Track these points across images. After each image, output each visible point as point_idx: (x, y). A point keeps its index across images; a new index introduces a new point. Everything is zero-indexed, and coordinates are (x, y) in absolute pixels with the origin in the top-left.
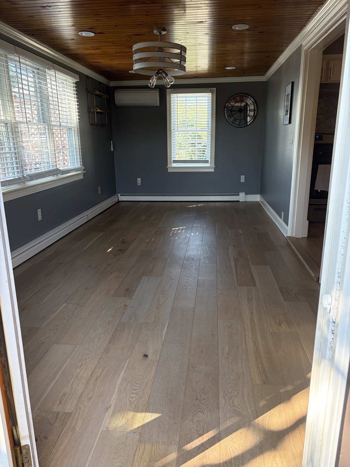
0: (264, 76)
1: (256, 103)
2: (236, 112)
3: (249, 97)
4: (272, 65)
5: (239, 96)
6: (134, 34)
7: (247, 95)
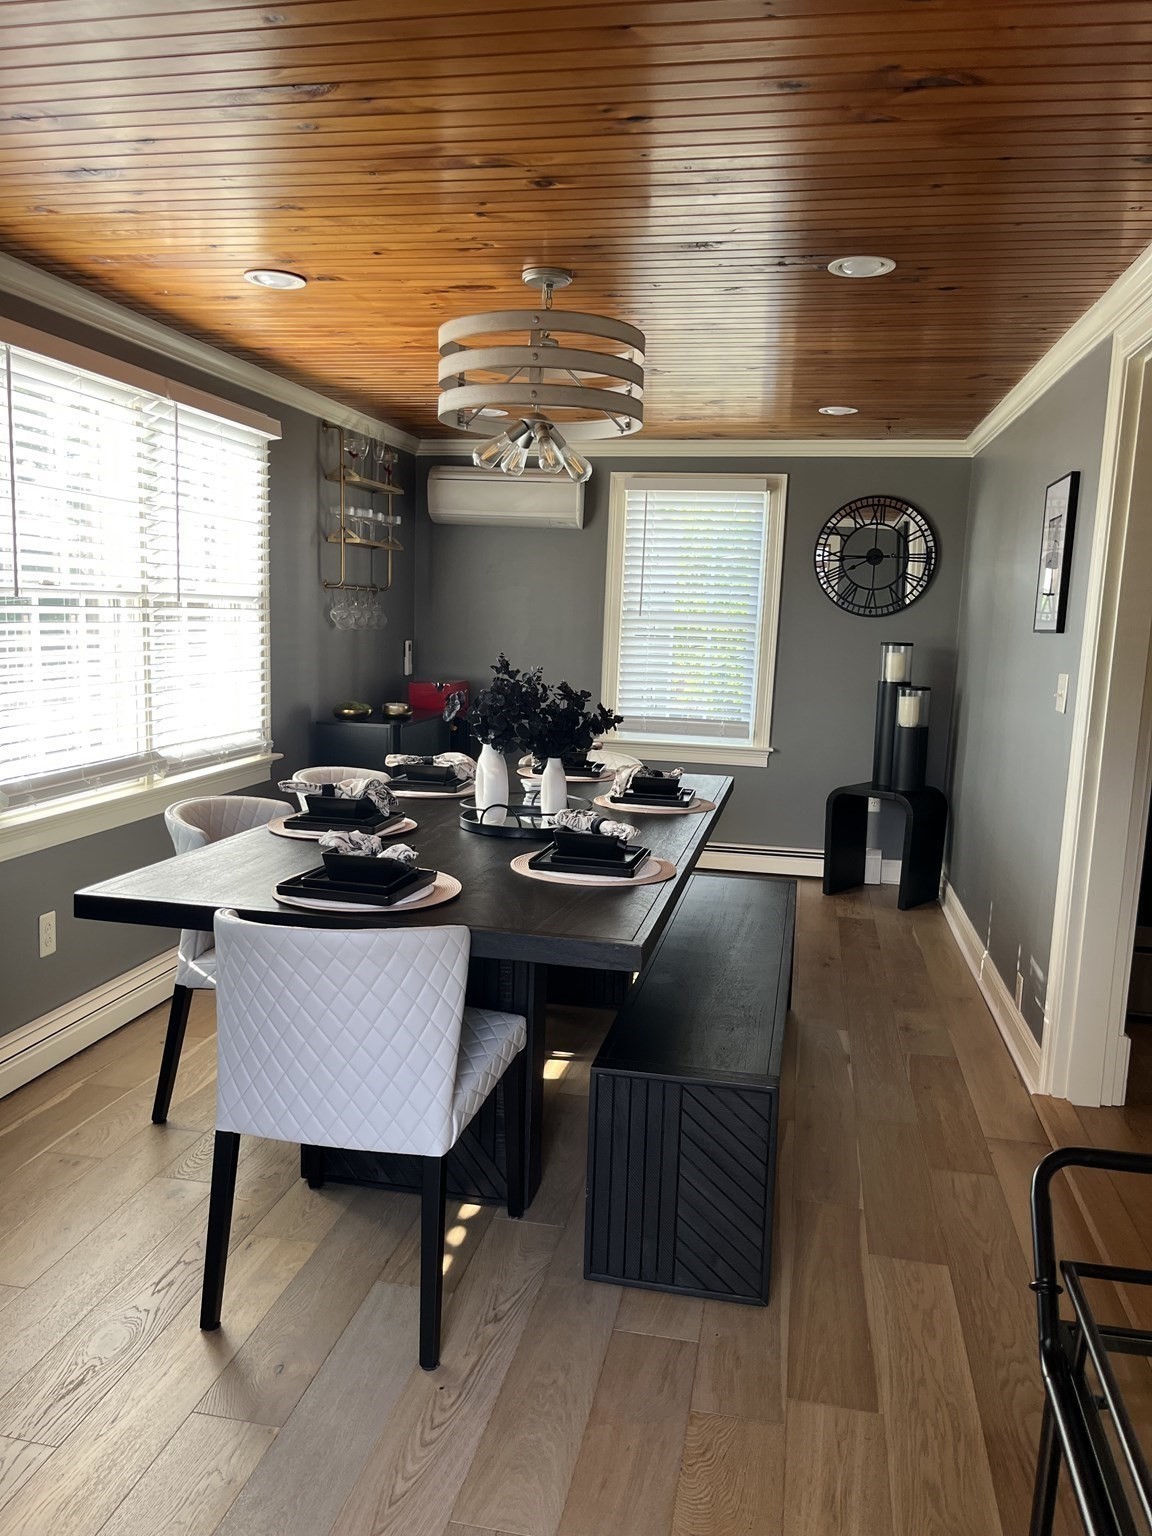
0: (964, 441)
1: (933, 534)
2: (856, 562)
3: (908, 512)
4: (992, 406)
5: (873, 505)
6: (454, 284)
7: (900, 504)
